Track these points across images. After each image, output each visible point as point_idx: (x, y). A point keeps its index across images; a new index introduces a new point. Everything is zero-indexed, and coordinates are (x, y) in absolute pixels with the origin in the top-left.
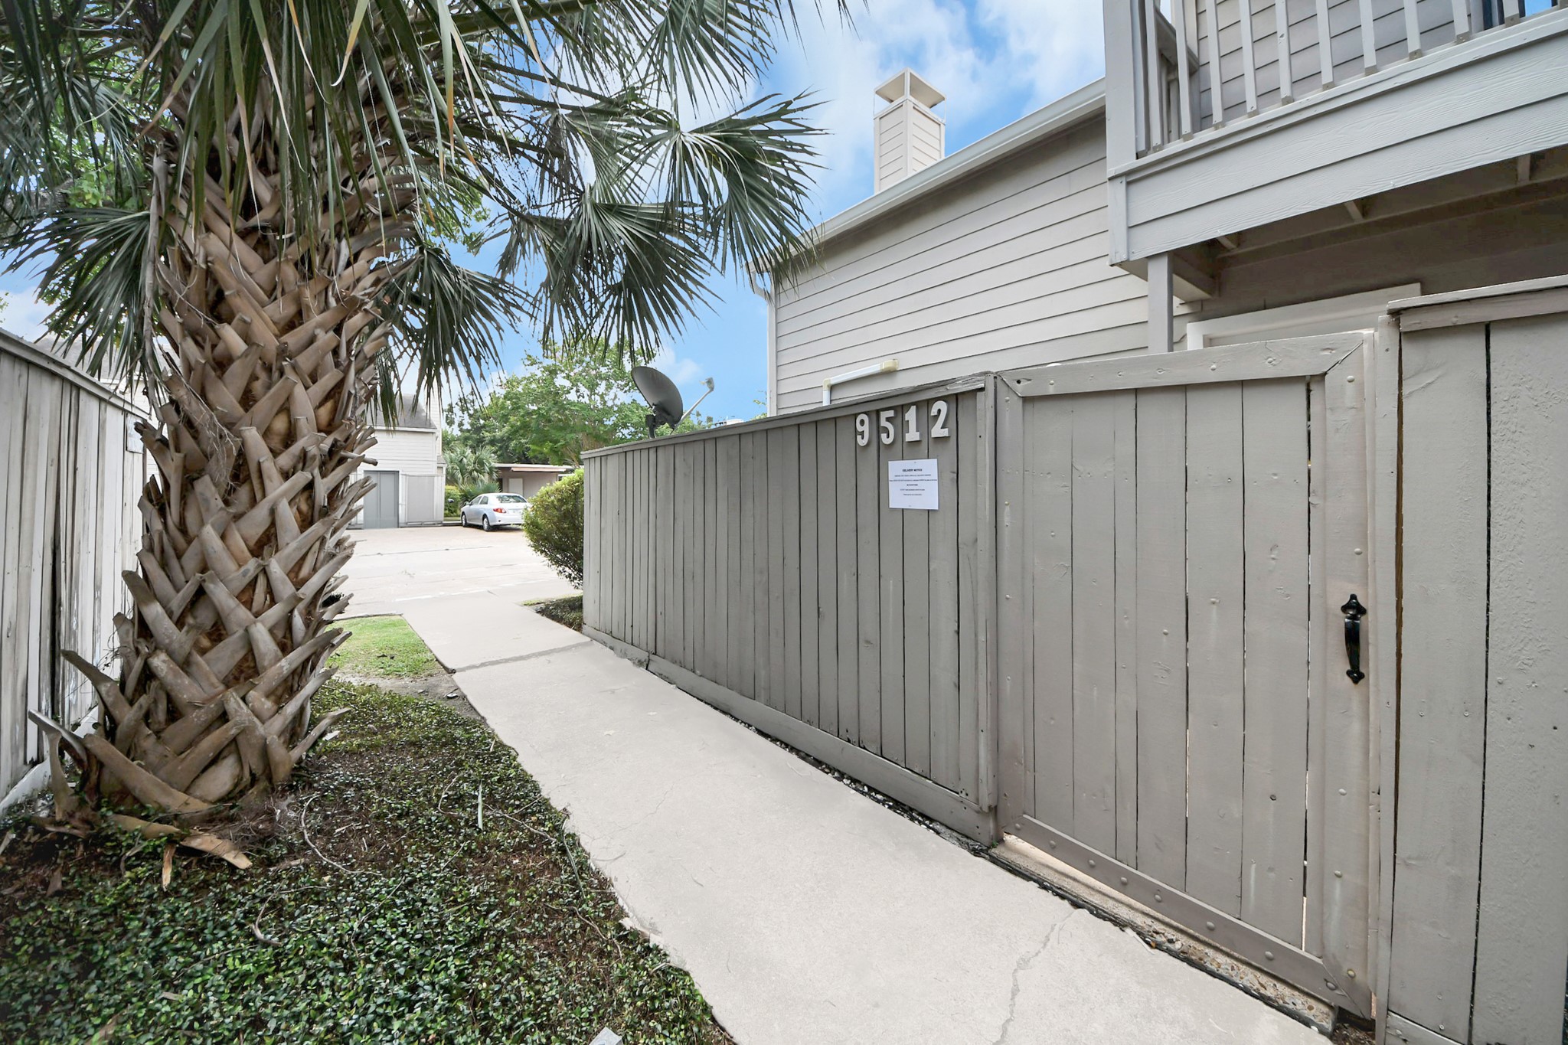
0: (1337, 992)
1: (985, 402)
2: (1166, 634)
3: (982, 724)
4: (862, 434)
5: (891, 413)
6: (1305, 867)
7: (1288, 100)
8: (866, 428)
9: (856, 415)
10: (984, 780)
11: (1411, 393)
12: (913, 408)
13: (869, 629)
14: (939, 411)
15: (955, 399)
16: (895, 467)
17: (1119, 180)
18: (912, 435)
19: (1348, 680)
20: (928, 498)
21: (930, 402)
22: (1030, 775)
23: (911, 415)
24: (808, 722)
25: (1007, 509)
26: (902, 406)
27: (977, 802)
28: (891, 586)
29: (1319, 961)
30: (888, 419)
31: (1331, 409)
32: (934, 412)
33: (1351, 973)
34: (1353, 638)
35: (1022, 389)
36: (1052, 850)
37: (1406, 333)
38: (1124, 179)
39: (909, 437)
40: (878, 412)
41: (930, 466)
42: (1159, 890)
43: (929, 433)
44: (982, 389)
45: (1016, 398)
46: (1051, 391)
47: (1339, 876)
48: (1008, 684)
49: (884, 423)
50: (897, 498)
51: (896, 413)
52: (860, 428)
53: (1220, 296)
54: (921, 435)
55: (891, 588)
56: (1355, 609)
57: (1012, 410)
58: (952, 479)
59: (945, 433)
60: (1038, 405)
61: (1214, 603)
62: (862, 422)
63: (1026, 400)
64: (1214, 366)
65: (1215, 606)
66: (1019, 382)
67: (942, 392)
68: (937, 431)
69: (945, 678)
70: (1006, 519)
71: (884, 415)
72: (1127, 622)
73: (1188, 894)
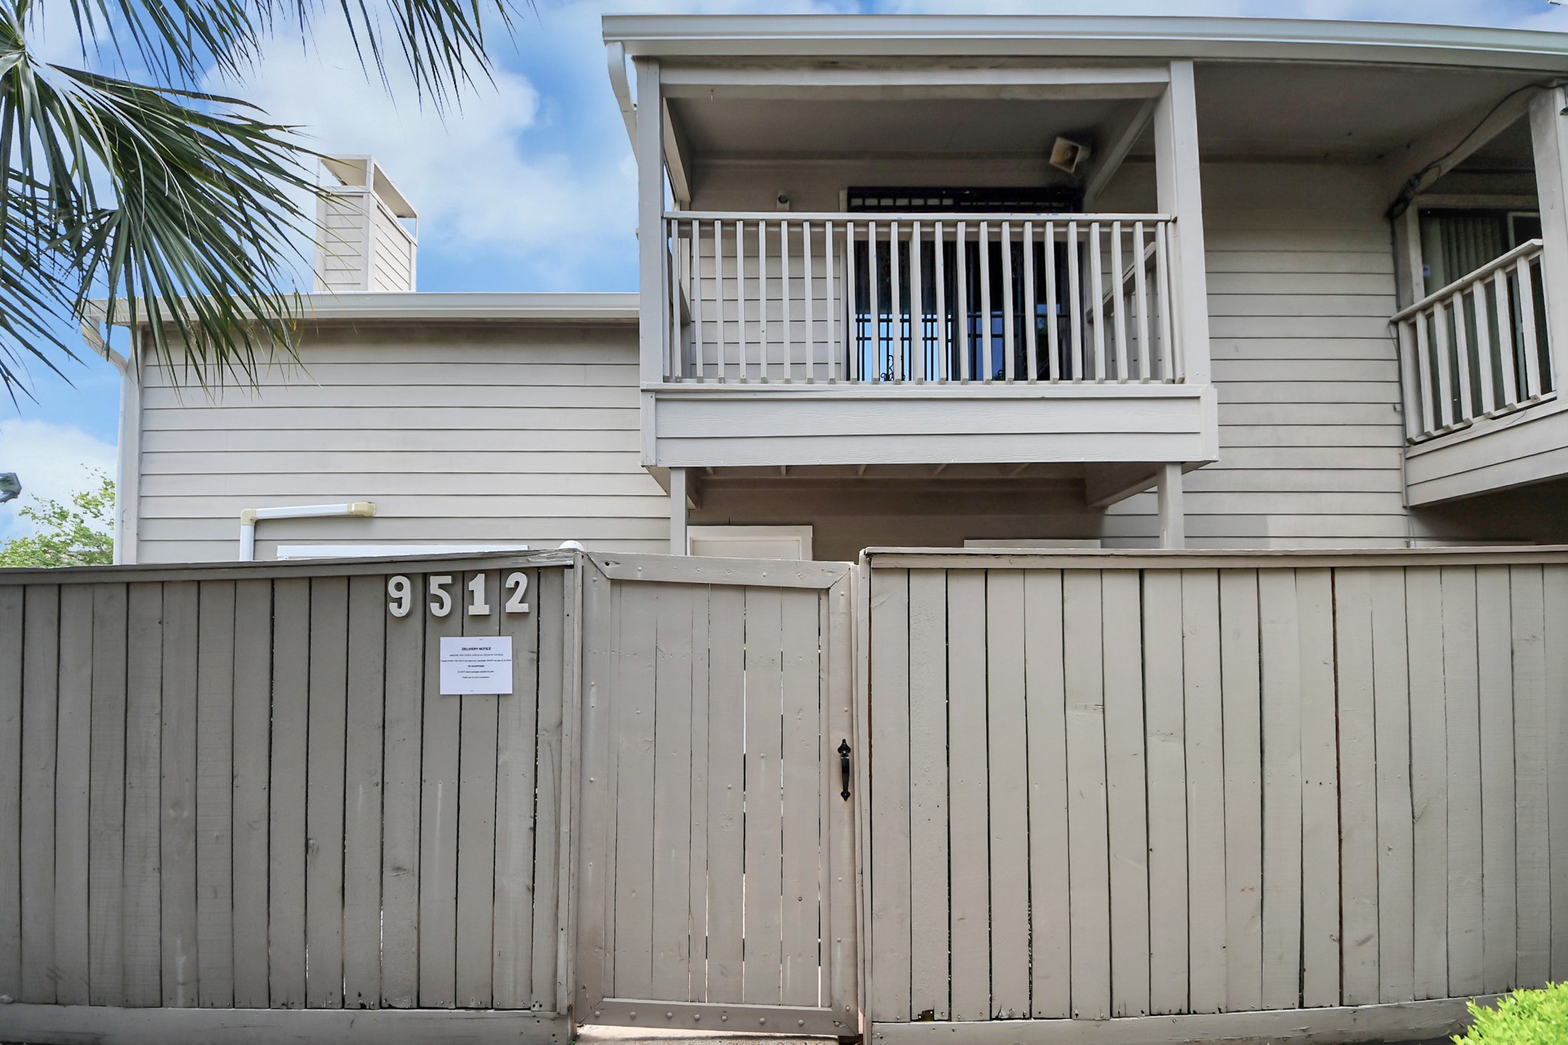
0: (841, 1026)
1: (573, 580)
2: (729, 788)
3: (562, 923)
4: (399, 601)
5: (448, 580)
6: (820, 944)
7: (764, 381)
8: (406, 594)
9: (387, 578)
10: (564, 981)
11: (875, 607)
12: (481, 577)
13: (401, 851)
14: (517, 583)
15: (537, 573)
16: (449, 646)
17: (649, 395)
18: (479, 607)
19: (842, 799)
20: (500, 679)
21: (504, 573)
22: (610, 957)
23: (477, 584)
24: (285, 1005)
25: (594, 689)
26: (464, 572)
27: (554, 1007)
28: (440, 793)
29: (830, 1009)
30: (441, 586)
31: (832, 613)
32: (510, 583)
33: (848, 1008)
34: (846, 769)
35: (609, 571)
36: (632, 1021)
37: (873, 568)
38: (653, 395)
39: (473, 610)
40: (425, 577)
41: (503, 645)
42: (725, 1011)
43: (501, 606)
44: (571, 567)
45: (604, 579)
46: (639, 577)
47: (839, 941)
48: (590, 870)
49: (434, 589)
50: (452, 680)
51: (454, 579)
52: (393, 593)
53: (701, 508)
54: (491, 609)
55: (440, 794)
56: (844, 749)
57: (599, 590)
58: (531, 660)
59: (524, 608)
60: (625, 589)
61: (763, 757)
62: (399, 587)
63: (616, 583)
64: (764, 574)
65: (763, 760)
66: (607, 564)
67: (522, 563)
68: (513, 605)
69: (513, 883)
70: (592, 700)
71: (434, 582)
72: (700, 784)
73: (745, 1003)
